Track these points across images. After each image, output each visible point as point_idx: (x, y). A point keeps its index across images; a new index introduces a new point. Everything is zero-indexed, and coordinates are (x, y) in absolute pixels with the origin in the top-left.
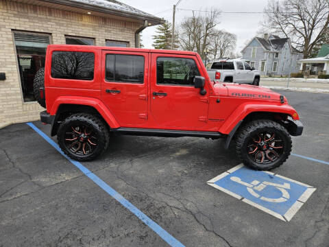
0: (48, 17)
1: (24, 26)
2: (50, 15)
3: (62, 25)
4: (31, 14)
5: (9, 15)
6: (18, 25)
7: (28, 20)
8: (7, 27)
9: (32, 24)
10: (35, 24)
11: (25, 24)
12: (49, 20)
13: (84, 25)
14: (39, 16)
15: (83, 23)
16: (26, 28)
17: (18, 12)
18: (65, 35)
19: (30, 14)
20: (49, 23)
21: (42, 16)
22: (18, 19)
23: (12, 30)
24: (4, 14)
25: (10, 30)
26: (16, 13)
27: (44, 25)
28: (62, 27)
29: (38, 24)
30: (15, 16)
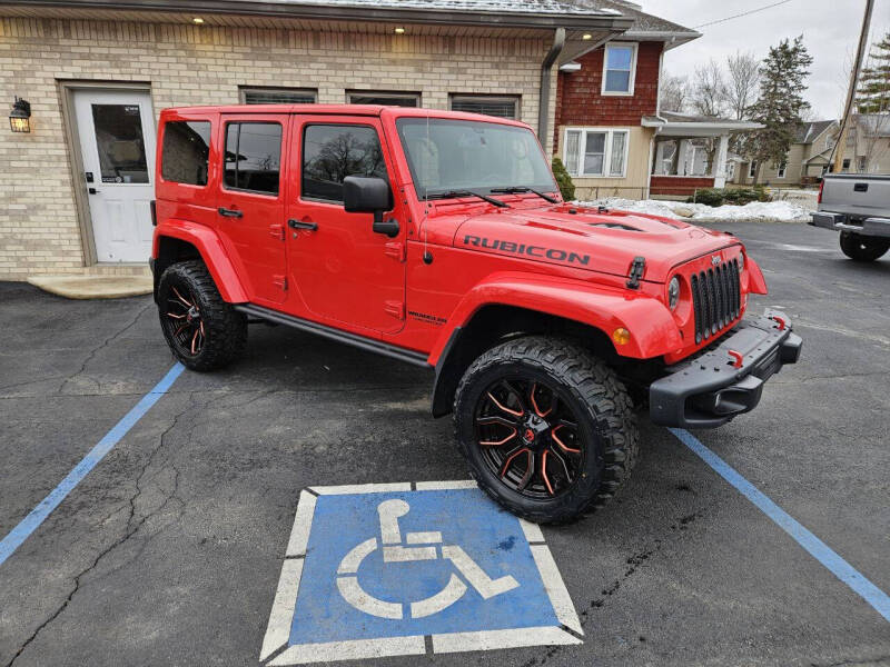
0: (312, 53)
1: (262, 76)
2: (317, 47)
3: (341, 67)
4: (277, 50)
5: (237, 56)
6: (251, 76)
7: (269, 64)
8: (230, 81)
9: (278, 71)
10: (284, 71)
11: (264, 73)
12: (313, 59)
13: (394, 62)
14: (293, 52)
15: (393, 56)
16: (265, 80)
17: (252, 47)
18: (347, 91)
19: (275, 51)
20: (312, 65)
21: (300, 52)
22: (250, 63)
23: (240, 87)
24: (228, 56)
25: (236, 88)
26: (249, 51)
27: (304, 72)
28: (339, 73)
29: (289, 71)
30: (246, 56)
